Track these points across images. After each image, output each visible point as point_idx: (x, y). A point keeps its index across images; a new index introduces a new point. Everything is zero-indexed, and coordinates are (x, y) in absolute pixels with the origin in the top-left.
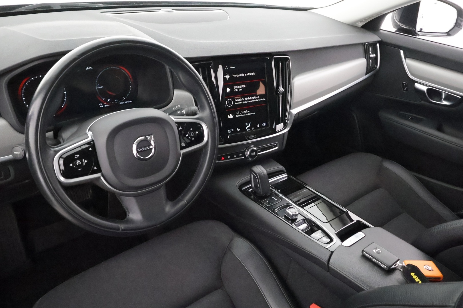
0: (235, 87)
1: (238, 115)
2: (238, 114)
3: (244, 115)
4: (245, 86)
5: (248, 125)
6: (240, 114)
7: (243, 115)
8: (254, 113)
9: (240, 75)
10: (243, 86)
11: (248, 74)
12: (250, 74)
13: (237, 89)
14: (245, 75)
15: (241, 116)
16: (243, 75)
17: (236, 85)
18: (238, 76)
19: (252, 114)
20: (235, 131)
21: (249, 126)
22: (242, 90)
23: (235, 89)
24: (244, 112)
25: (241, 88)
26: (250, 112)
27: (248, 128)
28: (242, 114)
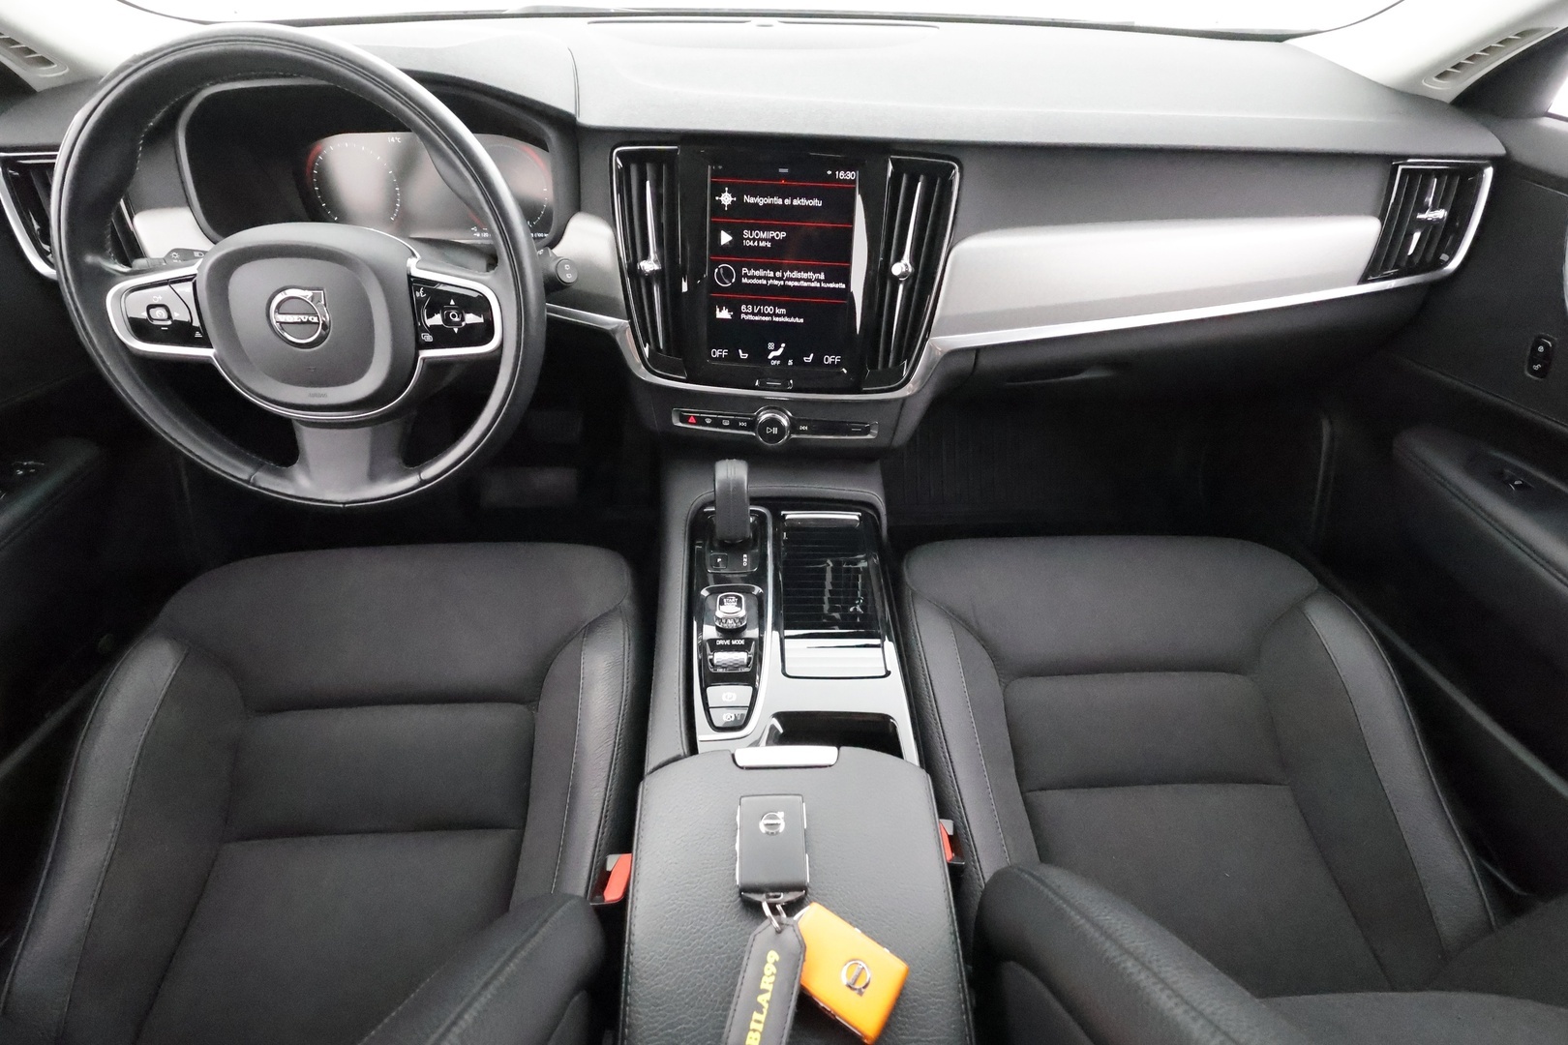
0: (746, 234)
1: (746, 314)
2: (748, 313)
3: (767, 319)
4: (782, 235)
5: (776, 349)
6: (753, 314)
7: (764, 318)
8: (802, 321)
9: (769, 201)
10: (775, 234)
11: (796, 202)
12: (804, 202)
13: (754, 240)
14: (787, 202)
15: (757, 318)
16: (780, 202)
17: (752, 228)
18: (761, 201)
19: (792, 320)
20: (733, 356)
21: (779, 353)
22: (769, 245)
23: (746, 239)
24: (769, 309)
25: (766, 240)
26: (788, 315)
27: (775, 358)
28: (759, 313)
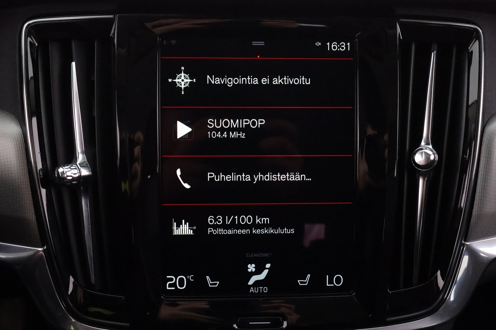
0: (211, 123)
1: (215, 227)
3: (244, 232)
4: (260, 122)
5: (259, 272)
6: (224, 226)
7: (239, 232)
8: (292, 231)
9: (240, 81)
10: (250, 122)
11: (277, 81)
12: (287, 80)
13: (222, 130)
14: (265, 81)
15: (230, 232)
16: (256, 81)
17: (218, 117)
18: (230, 82)
19: (279, 231)
20: (199, 286)
21: (261, 276)
22: (243, 135)
23: (211, 130)
24: (246, 219)
25: (238, 130)
26: (273, 225)
27: (257, 283)
28: (233, 226)
